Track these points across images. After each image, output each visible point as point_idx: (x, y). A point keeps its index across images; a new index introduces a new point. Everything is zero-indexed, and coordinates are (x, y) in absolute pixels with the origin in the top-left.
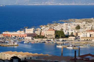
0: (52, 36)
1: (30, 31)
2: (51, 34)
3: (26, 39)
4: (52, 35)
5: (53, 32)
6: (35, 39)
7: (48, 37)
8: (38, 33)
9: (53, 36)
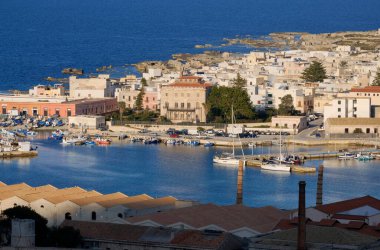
0: (194, 111)
1: (91, 88)
2: (189, 105)
3: (73, 125)
4: (192, 108)
5: (198, 95)
6: (113, 124)
7: (176, 116)
8: (127, 97)
9: (197, 112)
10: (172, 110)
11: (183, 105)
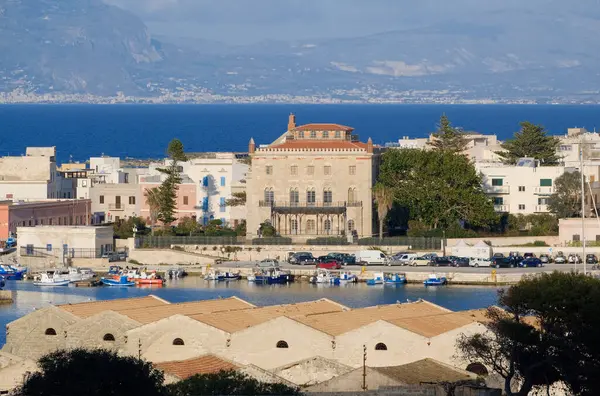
0: (342, 211)
2: (327, 196)
3: (30, 249)
4: (336, 202)
5: (352, 169)
6: (140, 245)
7: (295, 225)
9: (351, 213)
10: (282, 211)
11: (311, 196)
